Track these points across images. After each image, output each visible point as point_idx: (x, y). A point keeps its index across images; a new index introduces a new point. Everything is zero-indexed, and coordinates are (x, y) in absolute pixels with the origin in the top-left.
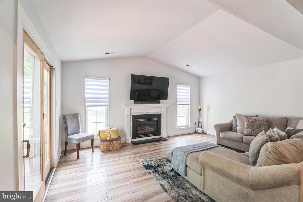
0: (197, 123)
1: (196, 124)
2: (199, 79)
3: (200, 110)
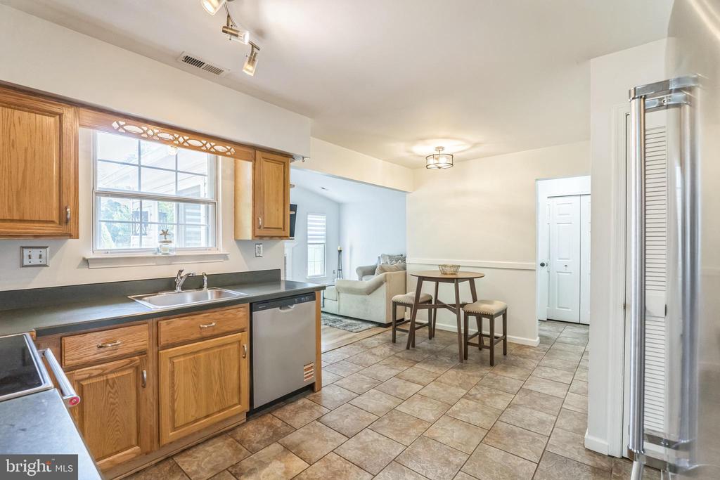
0: (336, 272)
1: (334, 273)
2: (339, 205)
3: (340, 251)
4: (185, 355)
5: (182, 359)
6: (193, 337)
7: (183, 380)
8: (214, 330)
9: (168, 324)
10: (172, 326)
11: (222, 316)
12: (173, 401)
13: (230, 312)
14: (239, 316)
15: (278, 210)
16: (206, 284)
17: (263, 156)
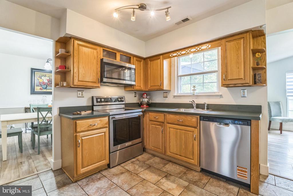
4: (173, 128)
5: (172, 129)
6: (175, 123)
7: (172, 137)
8: (182, 123)
9: (169, 116)
10: (169, 117)
11: (186, 118)
12: (170, 142)
13: (189, 118)
14: (193, 121)
15: (238, 68)
16: (206, 107)
17: (226, 41)
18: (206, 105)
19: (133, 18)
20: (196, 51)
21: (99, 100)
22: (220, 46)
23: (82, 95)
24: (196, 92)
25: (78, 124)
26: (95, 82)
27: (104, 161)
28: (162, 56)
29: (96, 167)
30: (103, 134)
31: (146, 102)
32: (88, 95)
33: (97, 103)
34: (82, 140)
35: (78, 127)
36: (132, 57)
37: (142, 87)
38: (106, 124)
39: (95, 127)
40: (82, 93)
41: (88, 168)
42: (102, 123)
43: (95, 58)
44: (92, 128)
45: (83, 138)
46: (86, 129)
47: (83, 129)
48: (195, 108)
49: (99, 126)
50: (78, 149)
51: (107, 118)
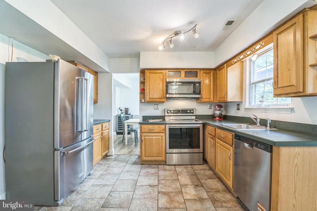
5: (219, 144)
6: (220, 138)
8: (224, 139)
9: (217, 130)
12: (217, 158)
15: (289, 70)
16: (268, 125)
17: (277, 33)
18: (269, 122)
19: (172, 45)
20: (252, 53)
21: (169, 112)
22: (273, 42)
23: (157, 108)
24: (264, 103)
25: (142, 127)
26: (161, 98)
27: (161, 158)
28: (226, 64)
29: (154, 159)
30: (161, 137)
31: (218, 114)
32: (161, 107)
33: (167, 114)
34: (145, 138)
35: (142, 129)
36: (198, 71)
37: (211, 99)
38: (163, 130)
39: (154, 131)
40: (157, 106)
41: (148, 159)
42: (160, 129)
43: (161, 80)
44: (152, 131)
45: (145, 137)
46: (147, 132)
47: (145, 131)
48: (258, 124)
49: (157, 131)
50: (142, 143)
51: (164, 126)
